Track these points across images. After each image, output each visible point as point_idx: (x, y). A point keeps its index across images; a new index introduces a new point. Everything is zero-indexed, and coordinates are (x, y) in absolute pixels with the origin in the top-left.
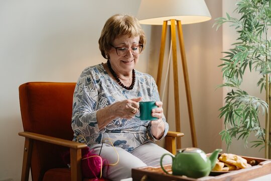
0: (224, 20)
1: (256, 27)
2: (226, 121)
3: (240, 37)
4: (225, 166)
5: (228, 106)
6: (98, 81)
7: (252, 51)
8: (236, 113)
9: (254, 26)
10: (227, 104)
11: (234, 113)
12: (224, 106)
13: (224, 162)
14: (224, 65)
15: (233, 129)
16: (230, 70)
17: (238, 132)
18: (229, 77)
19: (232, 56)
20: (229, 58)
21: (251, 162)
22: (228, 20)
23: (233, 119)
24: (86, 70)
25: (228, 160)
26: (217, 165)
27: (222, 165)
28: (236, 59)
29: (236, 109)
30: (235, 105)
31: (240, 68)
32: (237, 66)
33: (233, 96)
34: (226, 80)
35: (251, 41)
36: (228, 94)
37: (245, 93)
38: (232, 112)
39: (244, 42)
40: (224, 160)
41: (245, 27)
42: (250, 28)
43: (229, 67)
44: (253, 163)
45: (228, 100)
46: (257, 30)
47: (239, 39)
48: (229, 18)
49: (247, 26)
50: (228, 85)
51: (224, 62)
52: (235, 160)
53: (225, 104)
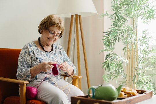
0: (104, 15)
1: (122, 19)
2: (105, 70)
3: (113, 24)
4: (125, 94)
5: (106, 61)
6: (31, 52)
7: (119, 32)
8: (111, 65)
9: (120, 18)
10: (106, 60)
11: (110, 65)
12: (104, 62)
13: (124, 92)
14: (105, 39)
15: (109, 74)
16: (108, 42)
17: (112, 76)
18: (107, 46)
19: (108, 34)
20: (107, 36)
21: (139, 92)
22: (106, 15)
23: (109, 69)
24: (24, 46)
25: (127, 91)
26: (121, 94)
27: (123, 93)
28: (111, 36)
29: (111, 63)
30: (111, 61)
31: (113, 41)
32: (111, 40)
33: (109, 56)
34: (105, 47)
35: (119, 27)
36: (107, 55)
37: (116, 54)
38: (108, 65)
39: (115, 27)
40: (124, 91)
41: (116, 19)
42: (119, 19)
43: (107, 41)
44: (140, 92)
45: (106, 58)
46: (122, 21)
47: (112, 25)
48: (107, 14)
49: (117, 18)
50: (106, 50)
51: (104, 38)
52: (131, 91)
53: (105, 61)
